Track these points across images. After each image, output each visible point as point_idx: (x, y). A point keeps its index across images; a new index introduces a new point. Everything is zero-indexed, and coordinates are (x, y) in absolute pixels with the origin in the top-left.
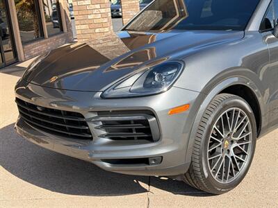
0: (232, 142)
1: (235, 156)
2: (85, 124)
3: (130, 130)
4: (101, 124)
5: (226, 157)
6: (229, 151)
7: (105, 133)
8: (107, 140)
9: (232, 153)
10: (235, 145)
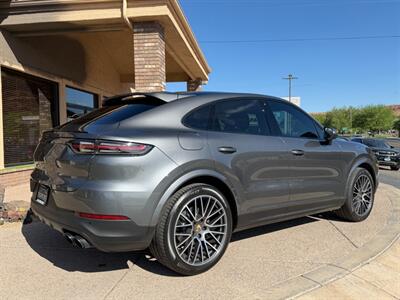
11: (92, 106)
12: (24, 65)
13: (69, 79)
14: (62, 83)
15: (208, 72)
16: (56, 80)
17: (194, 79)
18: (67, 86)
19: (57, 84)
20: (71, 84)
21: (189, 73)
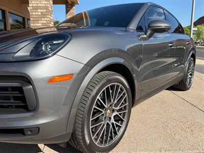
0: (113, 111)
9: (113, 120)
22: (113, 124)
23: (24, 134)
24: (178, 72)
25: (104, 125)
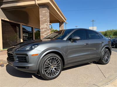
0: (54, 66)
1: (54, 70)
2: (13, 57)
3: (23, 59)
4: (17, 57)
5: (51, 70)
6: (53, 69)
7: (17, 59)
8: (17, 61)
9: (54, 69)
10: (55, 67)
11: (31, 31)
12: (9, 19)
13: (23, 23)
14: (21, 24)
15: (66, 20)
16: (19, 23)
17: (61, 22)
18: (22, 25)
19: (20, 24)
20: (24, 24)
21: (59, 20)
22: (54, 71)
23: (25, 68)
24: (96, 55)
25: (50, 70)
